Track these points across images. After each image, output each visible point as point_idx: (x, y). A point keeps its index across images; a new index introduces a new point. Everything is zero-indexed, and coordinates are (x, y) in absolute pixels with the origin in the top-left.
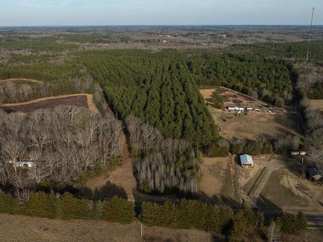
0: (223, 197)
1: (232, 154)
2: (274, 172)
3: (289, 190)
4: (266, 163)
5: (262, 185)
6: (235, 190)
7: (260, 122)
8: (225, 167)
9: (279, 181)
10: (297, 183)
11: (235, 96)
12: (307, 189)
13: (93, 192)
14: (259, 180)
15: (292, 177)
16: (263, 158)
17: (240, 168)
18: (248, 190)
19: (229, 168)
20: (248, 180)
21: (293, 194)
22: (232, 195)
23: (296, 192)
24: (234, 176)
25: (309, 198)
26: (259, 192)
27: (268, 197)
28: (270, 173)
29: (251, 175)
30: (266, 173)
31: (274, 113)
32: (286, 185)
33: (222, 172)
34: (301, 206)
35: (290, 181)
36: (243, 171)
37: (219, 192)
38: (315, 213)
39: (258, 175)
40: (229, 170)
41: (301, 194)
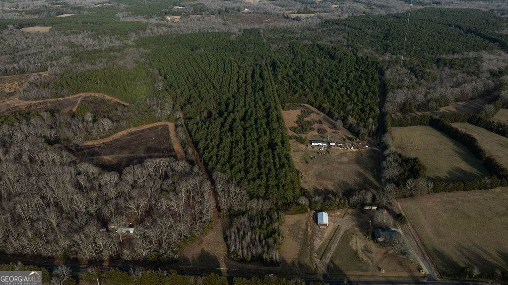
0: (299, 263)
1: (311, 210)
2: (345, 232)
3: (355, 254)
4: (340, 219)
5: (334, 247)
6: (311, 253)
7: (341, 163)
8: (303, 227)
9: (349, 243)
10: (363, 244)
11: (320, 122)
12: (371, 252)
13: (191, 261)
14: (332, 241)
15: (360, 238)
16: (338, 213)
17: (317, 227)
18: (322, 253)
19: (307, 227)
20: (322, 242)
21: (358, 258)
22: (306, 260)
23: (361, 255)
24: (311, 238)
25: (370, 262)
26: (331, 256)
27: (337, 262)
28: (342, 232)
29: (326, 235)
30: (339, 233)
31: (356, 150)
32: (354, 248)
33: (301, 233)
34: (363, 271)
35: (358, 242)
36: (319, 231)
37: (297, 257)
38: (372, 279)
39: (332, 235)
40: (307, 230)
41: (365, 258)
